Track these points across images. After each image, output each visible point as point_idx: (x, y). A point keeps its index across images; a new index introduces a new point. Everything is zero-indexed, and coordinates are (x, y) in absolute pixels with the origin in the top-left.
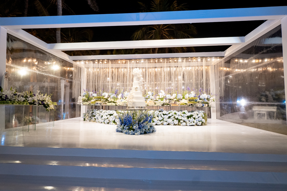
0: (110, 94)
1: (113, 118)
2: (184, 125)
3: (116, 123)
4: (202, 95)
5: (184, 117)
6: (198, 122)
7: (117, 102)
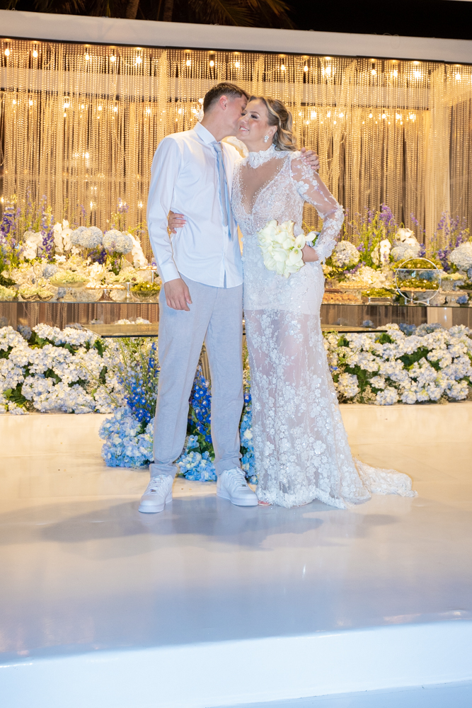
1: (12, 372)
2: (388, 400)
3: (28, 405)
4: (457, 246)
5: (388, 360)
6: (454, 382)
7: (14, 278)
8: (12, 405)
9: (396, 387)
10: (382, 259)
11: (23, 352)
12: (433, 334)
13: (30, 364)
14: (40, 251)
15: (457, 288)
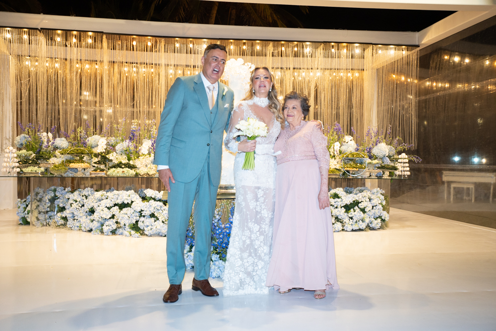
0: (112, 140)
1: (133, 215)
2: (337, 229)
3: (141, 232)
4: (376, 145)
5: (337, 207)
6: (373, 219)
7: (136, 164)
8: (133, 232)
9: (341, 222)
10: (335, 153)
11: (138, 204)
12: (362, 193)
13: (142, 211)
14: (151, 150)
15: (376, 168)
